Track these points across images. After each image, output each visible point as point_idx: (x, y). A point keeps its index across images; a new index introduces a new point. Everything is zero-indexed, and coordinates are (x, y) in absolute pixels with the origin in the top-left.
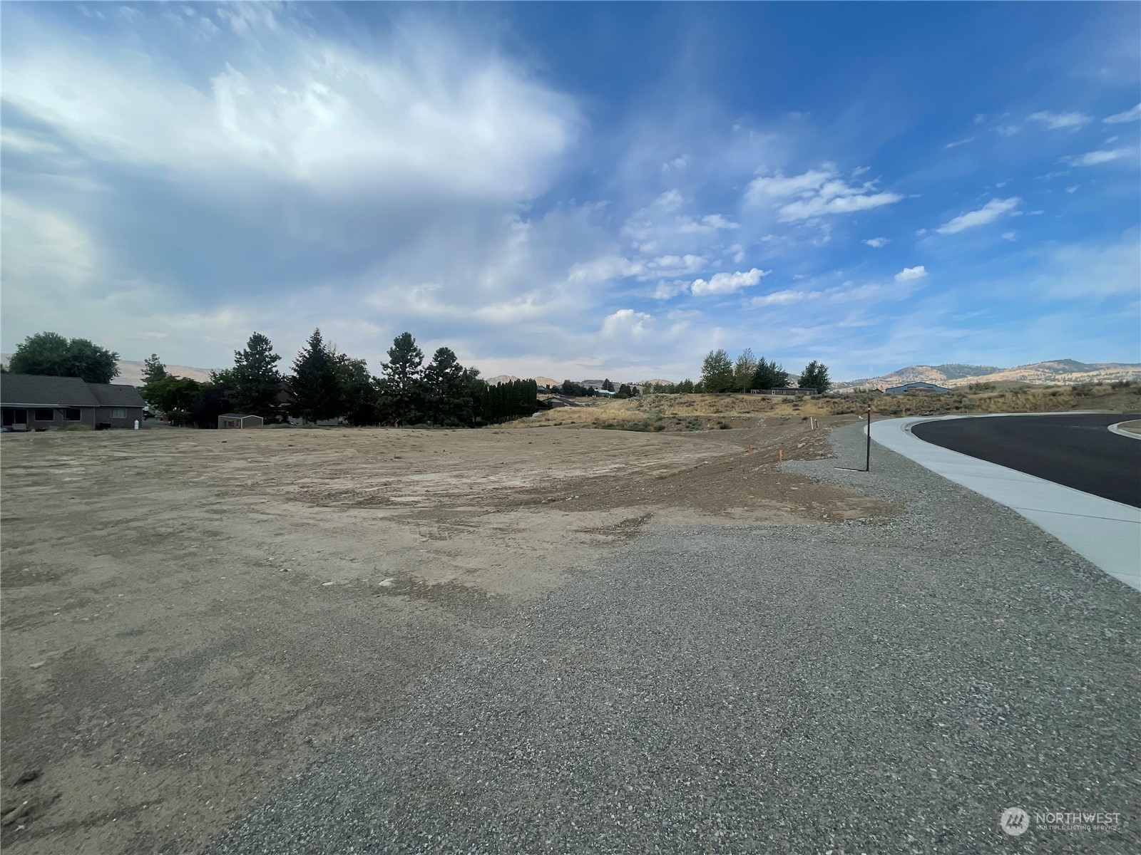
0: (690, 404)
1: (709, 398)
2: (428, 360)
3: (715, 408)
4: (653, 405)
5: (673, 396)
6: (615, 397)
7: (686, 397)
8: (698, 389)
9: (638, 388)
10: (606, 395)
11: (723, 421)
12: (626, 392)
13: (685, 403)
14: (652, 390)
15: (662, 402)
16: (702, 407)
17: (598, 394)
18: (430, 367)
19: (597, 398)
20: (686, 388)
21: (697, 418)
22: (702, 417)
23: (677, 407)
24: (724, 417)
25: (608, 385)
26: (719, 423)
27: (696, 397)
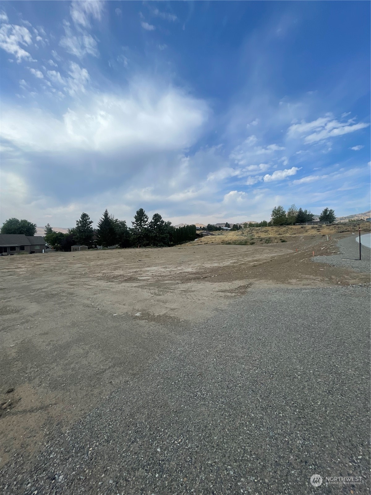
0: (266, 232)
1: (275, 228)
2: (150, 219)
3: (278, 233)
4: (248, 233)
5: (258, 228)
6: (231, 230)
7: (264, 229)
8: (270, 225)
9: (241, 225)
10: (227, 230)
11: (283, 238)
12: (236, 228)
13: (264, 231)
14: (248, 226)
15: (253, 232)
16: (272, 232)
17: (223, 229)
18: (151, 222)
19: (223, 231)
20: (264, 224)
21: (270, 238)
22: (273, 237)
23: (260, 233)
24: (283, 237)
25: (227, 225)
26: (281, 240)
27: (269, 228)
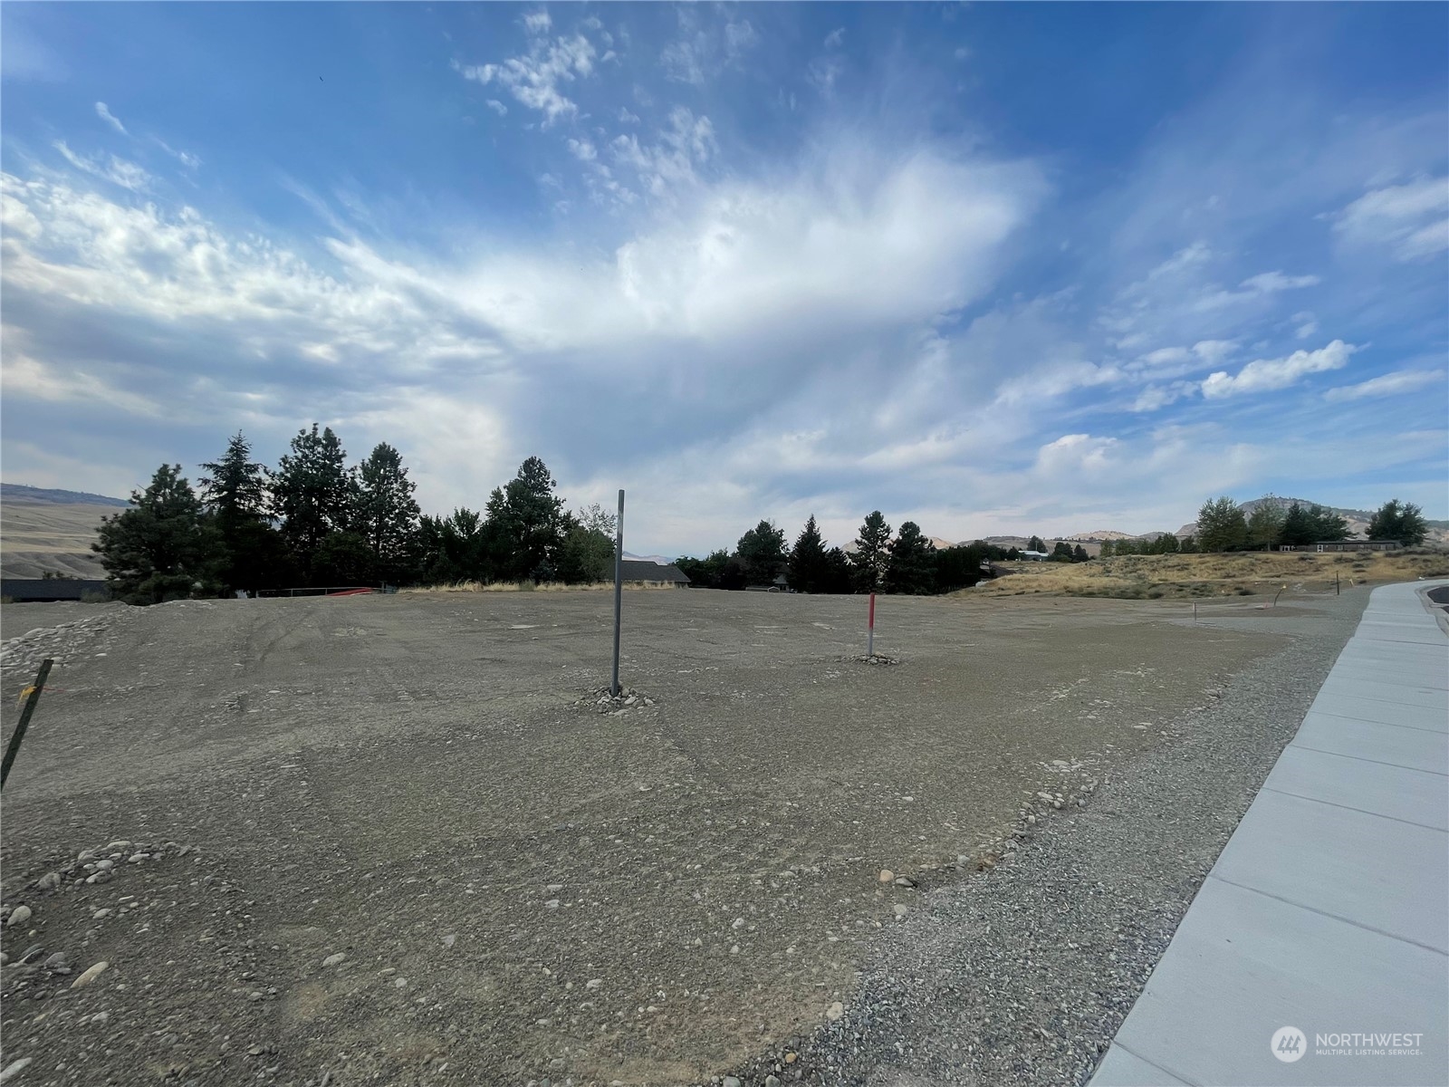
0: (1184, 567)
5: (1153, 557)
6: (1049, 559)
9: (1083, 546)
10: (1036, 558)
11: (1244, 586)
12: (1067, 553)
13: (1175, 566)
16: (1203, 569)
17: (1024, 557)
18: (898, 541)
21: (1205, 585)
22: (1215, 584)
24: (1243, 583)
25: (1036, 544)
26: (1237, 589)
